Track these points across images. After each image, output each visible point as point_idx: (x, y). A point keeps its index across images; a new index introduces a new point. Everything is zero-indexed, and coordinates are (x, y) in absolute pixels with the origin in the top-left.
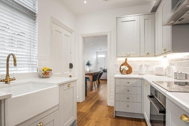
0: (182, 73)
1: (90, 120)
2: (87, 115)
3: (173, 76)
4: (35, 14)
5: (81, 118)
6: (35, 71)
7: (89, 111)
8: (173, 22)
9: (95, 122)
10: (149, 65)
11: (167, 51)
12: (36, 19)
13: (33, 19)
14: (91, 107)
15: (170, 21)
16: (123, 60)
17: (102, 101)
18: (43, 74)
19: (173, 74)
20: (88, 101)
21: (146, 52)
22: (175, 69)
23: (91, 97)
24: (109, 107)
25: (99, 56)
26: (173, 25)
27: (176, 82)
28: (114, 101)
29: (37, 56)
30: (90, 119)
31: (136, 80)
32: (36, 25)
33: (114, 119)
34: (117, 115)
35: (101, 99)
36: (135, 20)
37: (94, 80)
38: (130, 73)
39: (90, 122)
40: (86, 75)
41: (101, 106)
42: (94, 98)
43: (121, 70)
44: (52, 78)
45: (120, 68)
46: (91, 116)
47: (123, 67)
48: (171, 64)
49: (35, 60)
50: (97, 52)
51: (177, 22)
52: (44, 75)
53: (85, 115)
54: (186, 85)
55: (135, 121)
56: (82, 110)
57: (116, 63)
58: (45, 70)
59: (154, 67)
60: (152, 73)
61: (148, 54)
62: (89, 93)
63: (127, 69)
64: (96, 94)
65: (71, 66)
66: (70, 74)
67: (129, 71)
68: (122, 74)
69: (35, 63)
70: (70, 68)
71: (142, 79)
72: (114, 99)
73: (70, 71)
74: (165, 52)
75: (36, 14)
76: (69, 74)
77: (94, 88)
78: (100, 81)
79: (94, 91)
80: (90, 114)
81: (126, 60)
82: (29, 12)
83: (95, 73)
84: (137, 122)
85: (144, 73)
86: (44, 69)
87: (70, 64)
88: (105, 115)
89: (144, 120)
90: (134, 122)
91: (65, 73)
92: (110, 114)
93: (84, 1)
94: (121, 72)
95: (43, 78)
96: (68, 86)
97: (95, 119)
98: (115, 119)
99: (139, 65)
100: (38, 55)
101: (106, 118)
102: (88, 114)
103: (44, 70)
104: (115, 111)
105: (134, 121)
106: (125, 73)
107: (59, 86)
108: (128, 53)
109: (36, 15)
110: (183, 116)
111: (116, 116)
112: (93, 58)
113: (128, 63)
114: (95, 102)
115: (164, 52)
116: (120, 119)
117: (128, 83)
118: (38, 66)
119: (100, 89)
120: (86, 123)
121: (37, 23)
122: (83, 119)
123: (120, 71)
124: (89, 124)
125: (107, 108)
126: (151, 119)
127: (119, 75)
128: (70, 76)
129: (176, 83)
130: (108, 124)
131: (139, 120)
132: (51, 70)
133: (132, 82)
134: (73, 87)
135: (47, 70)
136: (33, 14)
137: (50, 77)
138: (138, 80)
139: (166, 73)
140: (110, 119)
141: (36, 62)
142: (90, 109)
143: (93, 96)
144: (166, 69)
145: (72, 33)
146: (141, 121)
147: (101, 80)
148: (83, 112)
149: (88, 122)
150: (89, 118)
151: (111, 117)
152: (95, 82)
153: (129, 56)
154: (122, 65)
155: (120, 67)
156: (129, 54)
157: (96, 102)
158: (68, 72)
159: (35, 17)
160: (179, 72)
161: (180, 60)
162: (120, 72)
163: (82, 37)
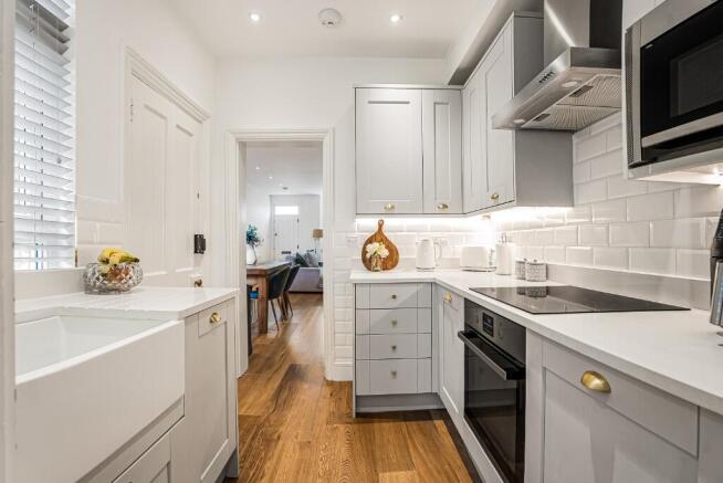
0: (538, 262)
1: (281, 442)
2: (267, 424)
3: (513, 271)
4: (63, 27)
5: (249, 439)
6: (67, 265)
7: (271, 411)
8: (522, 121)
9: (297, 447)
10: (446, 242)
11: (500, 201)
12: (67, 48)
13: (53, 47)
14: (272, 392)
15: (516, 117)
16: (371, 224)
17: (308, 366)
18: (104, 275)
19: (514, 266)
20: (260, 372)
21: (440, 201)
22: (516, 252)
23: (268, 355)
24: (330, 384)
25: (282, 210)
26: (519, 130)
27: (524, 288)
28: (350, 362)
29: (73, 200)
30: (279, 438)
31: (414, 289)
32: (69, 72)
33: (356, 426)
34: (363, 410)
35: (301, 361)
36: (408, 103)
37: (271, 294)
38: (393, 266)
39: (282, 450)
40: (248, 276)
41: (306, 386)
42: (277, 358)
43: (368, 256)
44: (139, 290)
45: (364, 252)
46: (282, 424)
47: (372, 248)
48: (505, 239)
49: (64, 220)
50: (271, 196)
51: (531, 123)
52: (110, 281)
53: (259, 428)
54: (548, 297)
55: (417, 419)
56: (245, 407)
57: (350, 235)
58: (115, 260)
59: (460, 248)
60: (454, 264)
61: (445, 206)
62: (257, 341)
63: (385, 253)
64: (282, 342)
65: (200, 244)
66: (196, 276)
67: (390, 262)
68: (369, 269)
69: (64, 231)
70: (196, 252)
71: (433, 284)
72: (351, 354)
73: (197, 264)
74: (497, 203)
75: (66, 27)
76: (193, 276)
77: (271, 323)
78: (290, 297)
79: (272, 335)
80: (273, 418)
81: (380, 226)
82: (34, 15)
83: (275, 269)
84: (421, 423)
85: (434, 265)
86: (106, 255)
87: (196, 236)
88: (324, 416)
89: (443, 414)
90: (413, 425)
91: (178, 271)
92: (339, 410)
93: (250, 15)
94: (368, 263)
95: (104, 291)
96: (211, 322)
97: (296, 437)
98: (359, 423)
99: (418, 240)
100: (76, 197)
101: (329, 427)
102: (267, 419)
103: (106, 262)
104: (357, 397)
105: (413, 423)
106: (379, 268)
107: (186, 324)
108: (387, 203)
109: (65, 33)
110: (586, 376)
111: (358, 415)
112: (260, 217)
113: (386, 234)
114: (282, 372)
115: (492, 202)
116: (372, 422)
117: (394, 297)
118: (79, 243)
119: (292, 327)
120: (270, 454)
121: (71, 67)
122: (256, 444)
123: (364, 260)
124: (279, 458)
125: (327, 391)
126: (470, 405)
127: (361, 274)
128: (199, 284)
129: (521, 291)
130: (338, 445)
131: (425, 415)
132: (136, 260)
133: (405, 294)
134: (226, 323)
135: (121, 261)
136: (55, 26)
137: (133, 289)
138: (421, 286)
139: (491, 263)
140: (342, 428)
141: (68, 225)
142: (272, 400)
143: (274, 353)
144: (492, 251)
145: (200, 122)
146: (431, 419)
147: (291, 292)
148: (249, 416)
149: (277, 452)
150: (276, 437)
151: (343, 418)
152: (275, 301)
153: (391, 212)
154: (370, 241)
155: (364, 248)
156: (393, 207)
157: (286, 375)
158: (190, 269)
159: (63, 41)
160: (530, 260)
161: (531, 228)
162: (363, 265)
163: (237, 139)
